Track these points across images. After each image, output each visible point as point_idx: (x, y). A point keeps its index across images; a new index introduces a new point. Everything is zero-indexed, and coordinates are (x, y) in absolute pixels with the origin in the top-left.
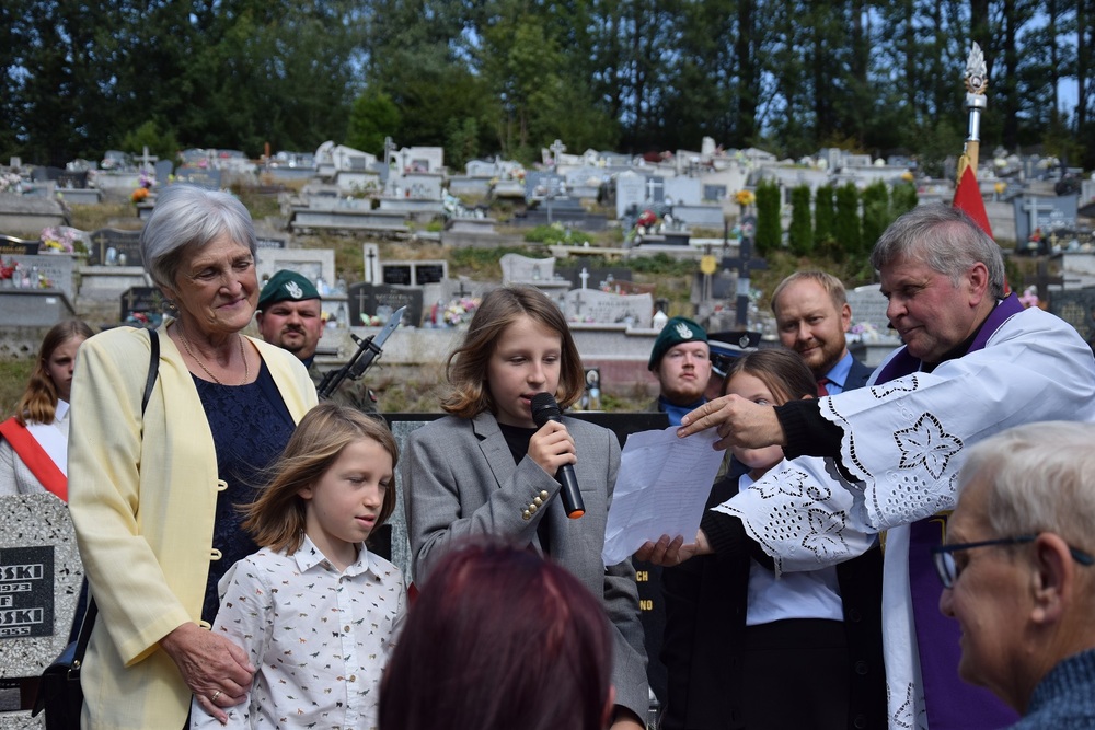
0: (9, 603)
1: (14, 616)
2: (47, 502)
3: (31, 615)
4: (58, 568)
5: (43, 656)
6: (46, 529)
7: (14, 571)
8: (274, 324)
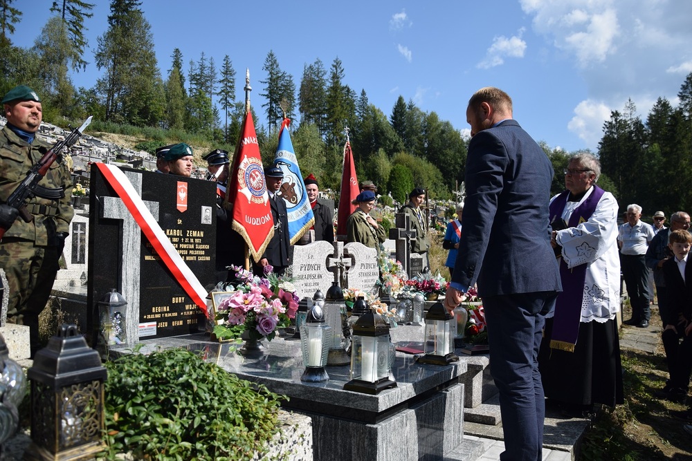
8: (24, 112)
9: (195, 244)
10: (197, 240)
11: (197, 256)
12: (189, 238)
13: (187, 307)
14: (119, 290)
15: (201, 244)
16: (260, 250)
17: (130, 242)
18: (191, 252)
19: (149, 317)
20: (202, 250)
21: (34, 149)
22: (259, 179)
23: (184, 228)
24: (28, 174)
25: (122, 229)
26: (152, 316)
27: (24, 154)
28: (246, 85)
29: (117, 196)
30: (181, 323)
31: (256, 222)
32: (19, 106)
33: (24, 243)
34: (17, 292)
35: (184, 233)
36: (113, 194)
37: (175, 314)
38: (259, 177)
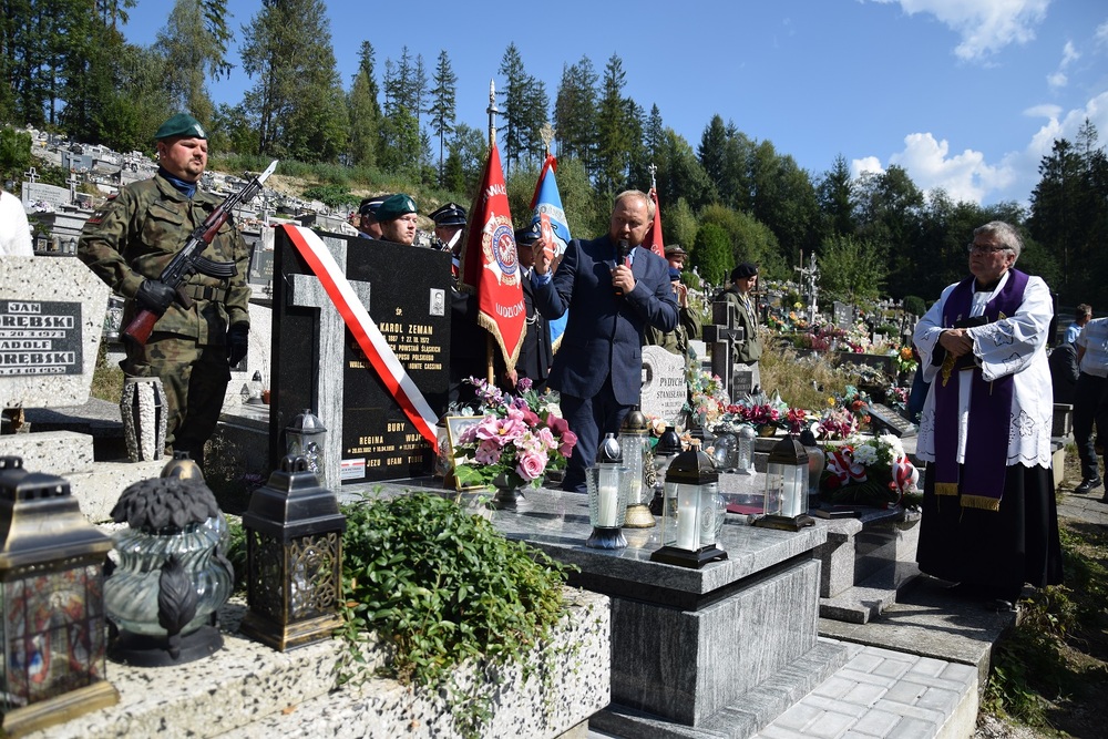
0: (49, 347)
1: (53, 357)
2: (75, 266)
3: (66, 357)
4: (84, 321)
5: (76, 390)
6: (75, 288)
7: (52, 320)
8: (184, 153)
9: (420, 345)
10: (423, 340)
11: (423, 362)
12: (413, 335)
13: (408, 438)
14: (314, 411)
15: (428, 345)
16: (513, 355)
17: (330, 342)
18: (415, 357)
19: (355, 451)
20: (430, 353)
21: (196, 206)
22: (510, 248)
23: (405, 321)
24: (189, 240)
25: (319, 322)
26: (360, 451)
27: (183, 214)
28: (491, 105)
29: (312, 274)
30: (400, 461)
31: (508, 313)
32: (178, 146)
33: (184, 342)
34: (175, 411)
35: (405, 329)
36: (307, 270)
37: (391, 448)
38: (511, 245)
